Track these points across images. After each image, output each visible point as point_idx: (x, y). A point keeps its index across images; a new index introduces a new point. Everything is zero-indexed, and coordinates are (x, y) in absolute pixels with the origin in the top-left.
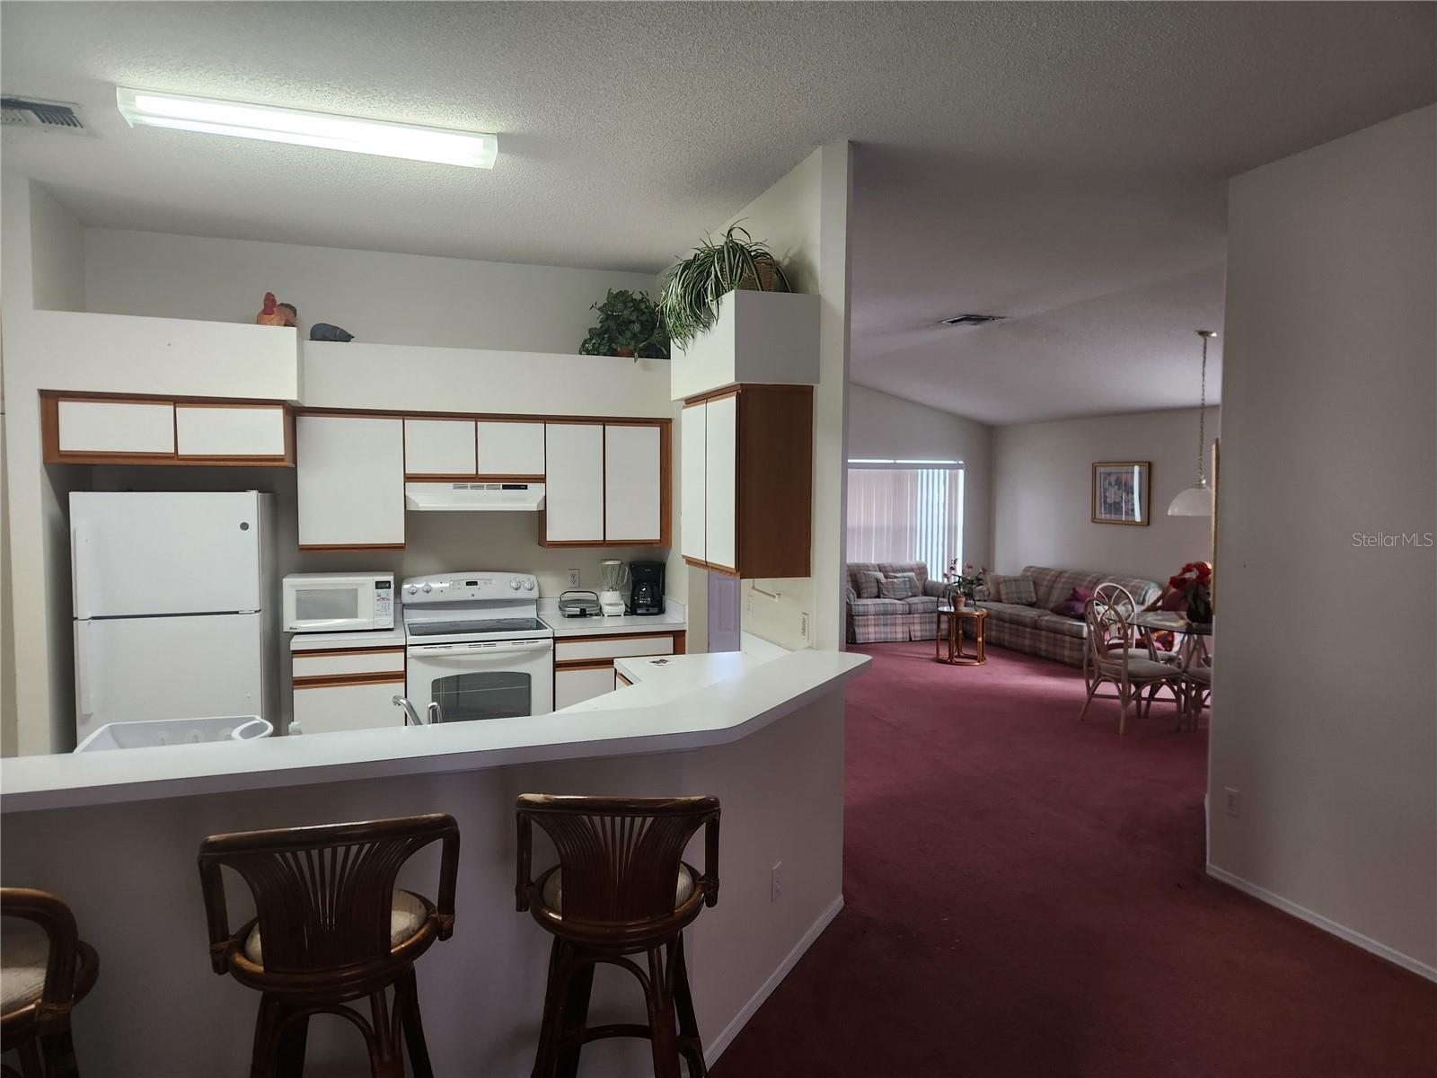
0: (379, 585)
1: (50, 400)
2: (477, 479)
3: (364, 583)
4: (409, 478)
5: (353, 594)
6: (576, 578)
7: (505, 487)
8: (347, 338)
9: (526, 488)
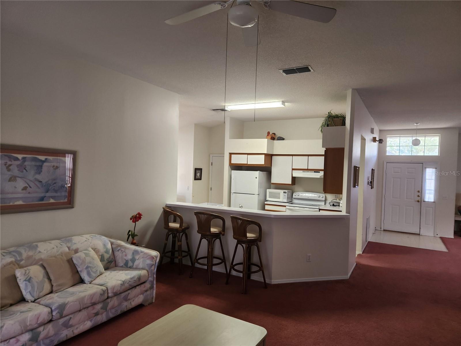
0: (284, 192)
1: (231, 154)
2: (308, 170)
3: (281, 192)
4: (293, 169)
5: (279, 194)
6: (337, 196)
7: (314, 172)
8: (283, 139)
9: (319, 172)
